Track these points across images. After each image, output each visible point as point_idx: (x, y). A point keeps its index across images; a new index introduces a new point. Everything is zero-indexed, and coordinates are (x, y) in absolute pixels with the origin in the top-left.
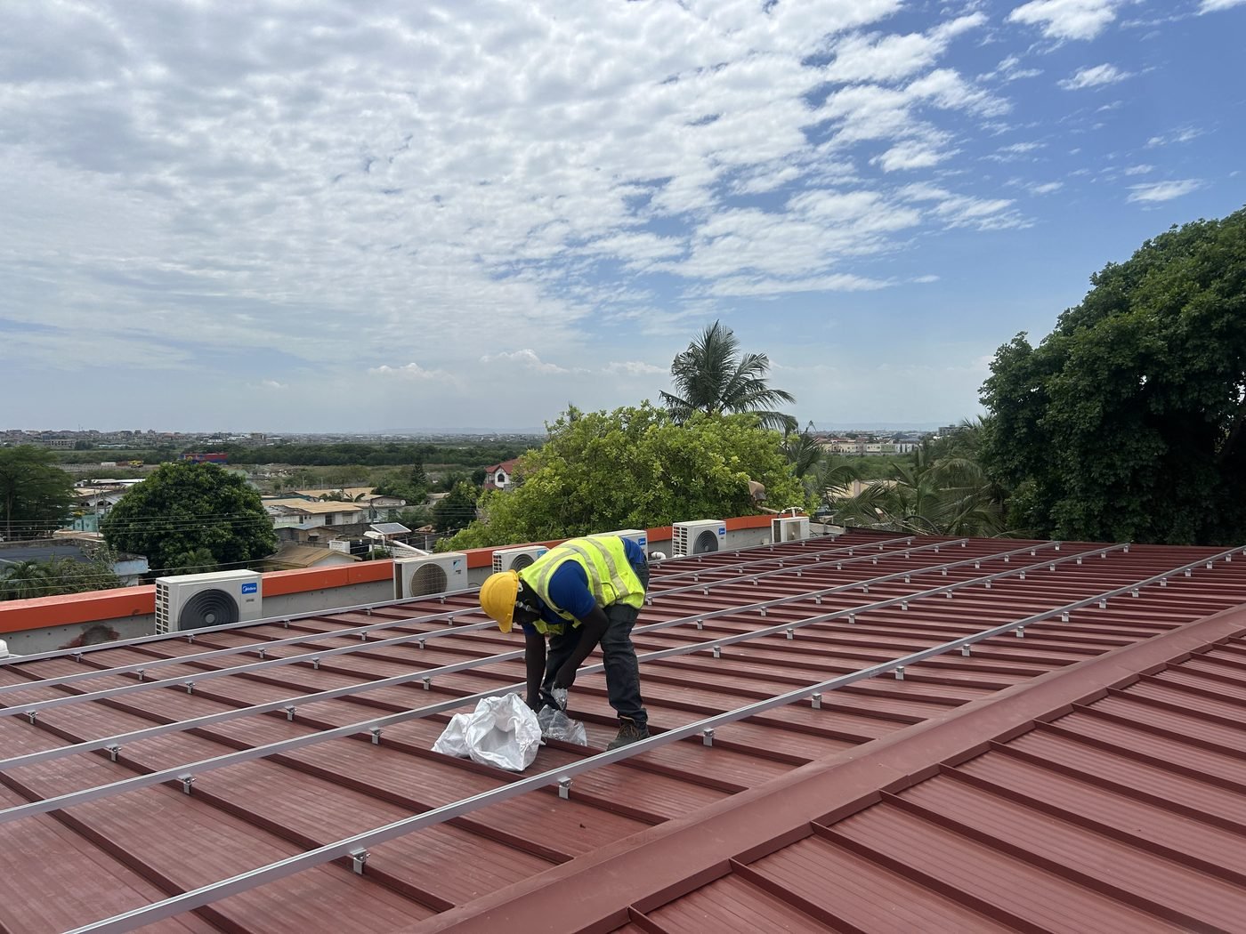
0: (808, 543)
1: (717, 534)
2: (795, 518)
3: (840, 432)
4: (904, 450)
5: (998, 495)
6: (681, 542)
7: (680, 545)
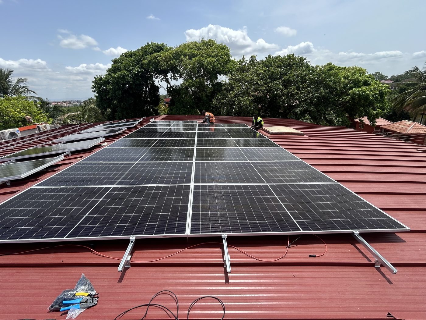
0: (50, 130)
1: (16, 132)
2: (44, 125)
3: (60, 101)
4: (80, 104)
5: (103, 113)
6: (2, 137)
7: (3, 138)
